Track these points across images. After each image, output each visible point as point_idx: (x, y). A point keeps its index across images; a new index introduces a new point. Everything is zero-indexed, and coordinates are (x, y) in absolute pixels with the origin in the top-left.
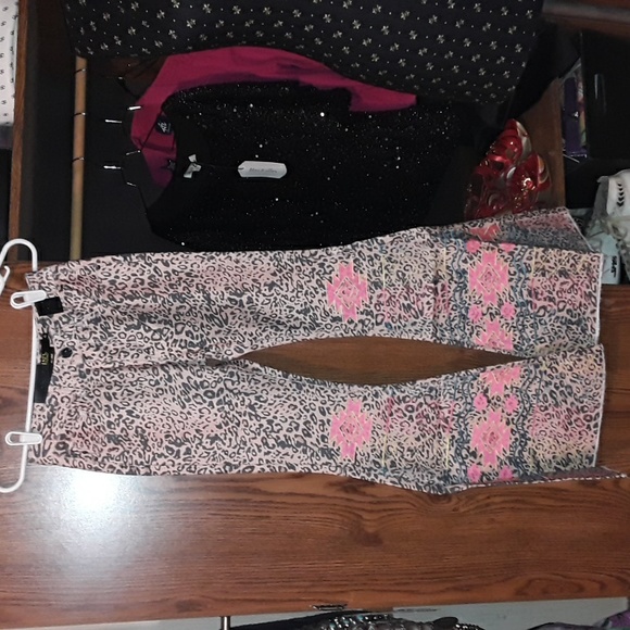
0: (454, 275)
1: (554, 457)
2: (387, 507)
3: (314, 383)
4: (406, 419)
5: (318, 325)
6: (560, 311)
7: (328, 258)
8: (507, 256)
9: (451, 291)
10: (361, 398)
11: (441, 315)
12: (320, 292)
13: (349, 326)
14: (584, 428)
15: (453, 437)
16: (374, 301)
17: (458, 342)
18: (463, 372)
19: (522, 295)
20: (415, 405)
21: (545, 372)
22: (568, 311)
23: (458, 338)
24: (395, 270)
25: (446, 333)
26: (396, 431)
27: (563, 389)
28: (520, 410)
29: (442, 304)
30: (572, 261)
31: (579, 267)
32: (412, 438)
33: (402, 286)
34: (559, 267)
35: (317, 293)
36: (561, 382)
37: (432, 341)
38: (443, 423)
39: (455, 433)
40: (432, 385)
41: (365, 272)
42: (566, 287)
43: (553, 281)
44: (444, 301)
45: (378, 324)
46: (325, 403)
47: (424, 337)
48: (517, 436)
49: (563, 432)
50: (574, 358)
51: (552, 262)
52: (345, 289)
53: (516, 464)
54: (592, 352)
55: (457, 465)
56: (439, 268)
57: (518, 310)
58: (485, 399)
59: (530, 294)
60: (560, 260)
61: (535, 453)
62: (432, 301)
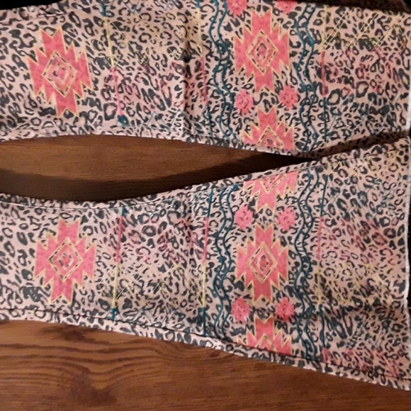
0: (214, 49)
1: (350, 285)
2: (122, 355)
3: (9, 200)
4: (144, 244)
5: (20, 120)
6: (359, 96)
7: (24, 23)
8: (286, 19)
9: (211, 71)
10: (79, 220)
11: (196, 105)
12: (22, 74)
13: (65, 121)
14: (387, 246)
15: (212, 264)
16: (101, 86)
17: (220, 141)
18: (220, 182)
19: (307, 75)
20: (157, 226)
21: (331, 176)
22: (370, 96)
23: (221, 135)
24: (126, 41)
25: (204, 129)
26: (131, 260)
27: (356, 197)
28: (300, 227)
29: (197, 90)
30: (378, 26)
31: (388, 34)
32: (153, 269)
33: (138, 65)
34: (360, 35)
35: (17, 74)
36: (352, 188)
37: (184, 139)
38: (196, 247)
39: (214, 260)
40: (178, 199)
41: (83, 44)
42: (368, 63)
43: (351, 55)
44: (200, 85)
45: (108, 118)
46: (27, 227)
47: (173, 134)
48: (298, 259)
49: (358, 251)
50: (369, 158)
51: (350, 27)
52: (57, 69)
53: (300, 296)
54: (395, 149)
55: (217, 301)
56: (191, 37)
57: (303, 95)
58: (250, 214)
59: (319, 73)
60: (361, 25)
61: (324, 280)
62: (182, 86)
